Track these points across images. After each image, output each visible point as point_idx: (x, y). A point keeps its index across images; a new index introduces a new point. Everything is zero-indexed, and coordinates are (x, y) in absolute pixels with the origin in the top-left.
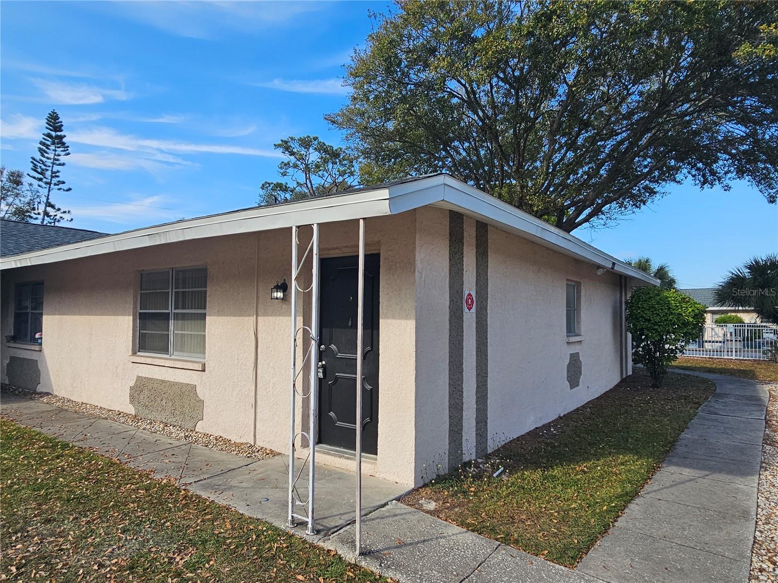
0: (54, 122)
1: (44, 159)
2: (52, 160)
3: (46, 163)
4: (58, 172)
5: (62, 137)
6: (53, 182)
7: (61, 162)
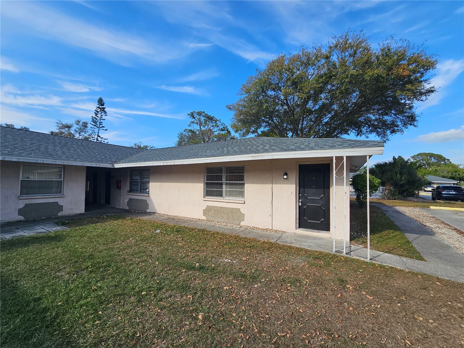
0: (101, 102)
1: (96, 117)
2: (100, 118)
3: (97, 119)
4: (102, 122)
5: (104, 108)
6: (100, 127)
7: (103, 118)
